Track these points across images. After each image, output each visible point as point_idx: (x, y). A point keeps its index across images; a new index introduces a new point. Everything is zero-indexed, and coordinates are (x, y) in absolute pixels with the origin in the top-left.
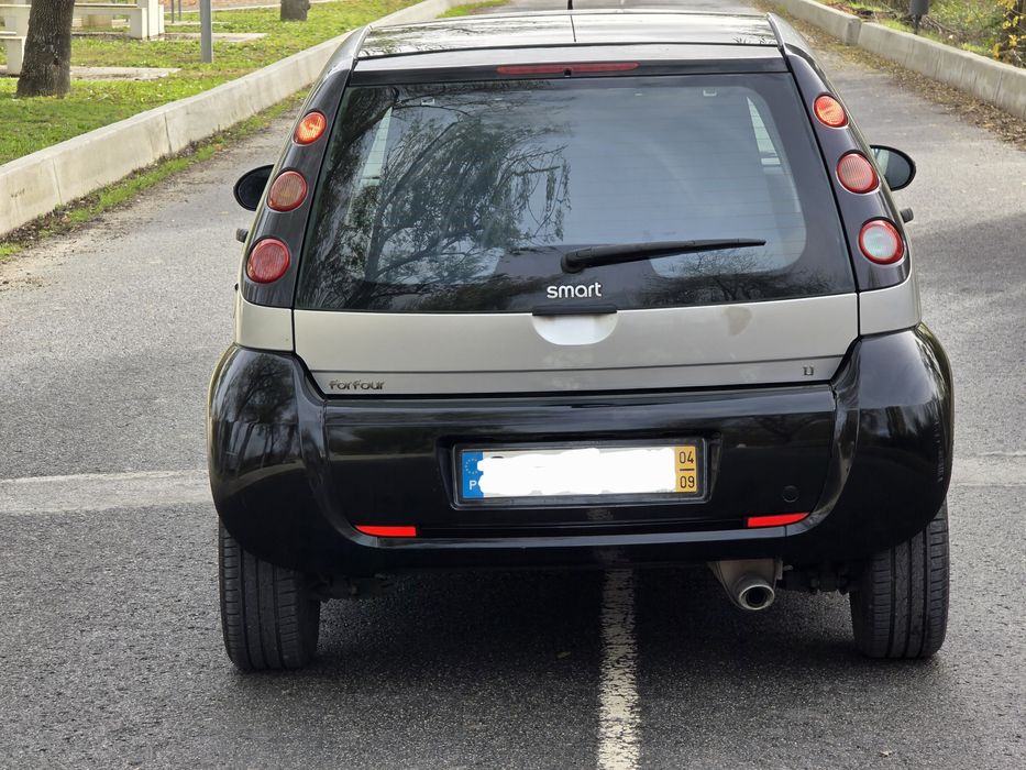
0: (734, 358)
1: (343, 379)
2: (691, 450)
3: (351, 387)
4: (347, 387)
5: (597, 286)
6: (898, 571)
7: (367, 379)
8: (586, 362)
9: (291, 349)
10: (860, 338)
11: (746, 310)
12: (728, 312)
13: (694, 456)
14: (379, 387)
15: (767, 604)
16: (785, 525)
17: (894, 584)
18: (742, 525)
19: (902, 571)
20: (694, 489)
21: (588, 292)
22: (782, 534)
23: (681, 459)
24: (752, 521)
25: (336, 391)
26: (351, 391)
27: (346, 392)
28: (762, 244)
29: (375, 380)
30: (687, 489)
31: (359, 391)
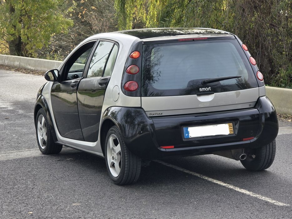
0: (237, 103)
1: (153, 113)
2: (231, 124)
3: (155, 114)
4: (154, 114)
5: (210, 88)
6: (267, 150)
7: (158, 112)
8: (208, 105)
9: (140, 106)
10: (259, 97)
11: (239, 92)
12: (236, 92)
13: (232, 125)
14: (162, 114)
15: (245, 158)
16: (250, 140)
17: (266, 152)
18: (242, 141)
19: (268, 149)
20: (233, 133)
21: (208, 89)
22: (250, 142)
23: (230, 126)
24: (244, 139)
25: (151, 116)
26: (155, 115)
27: (154, 116)
28: (241, 77)
29: (160, 112)
30: (232, 133)
31: (157, 115)
